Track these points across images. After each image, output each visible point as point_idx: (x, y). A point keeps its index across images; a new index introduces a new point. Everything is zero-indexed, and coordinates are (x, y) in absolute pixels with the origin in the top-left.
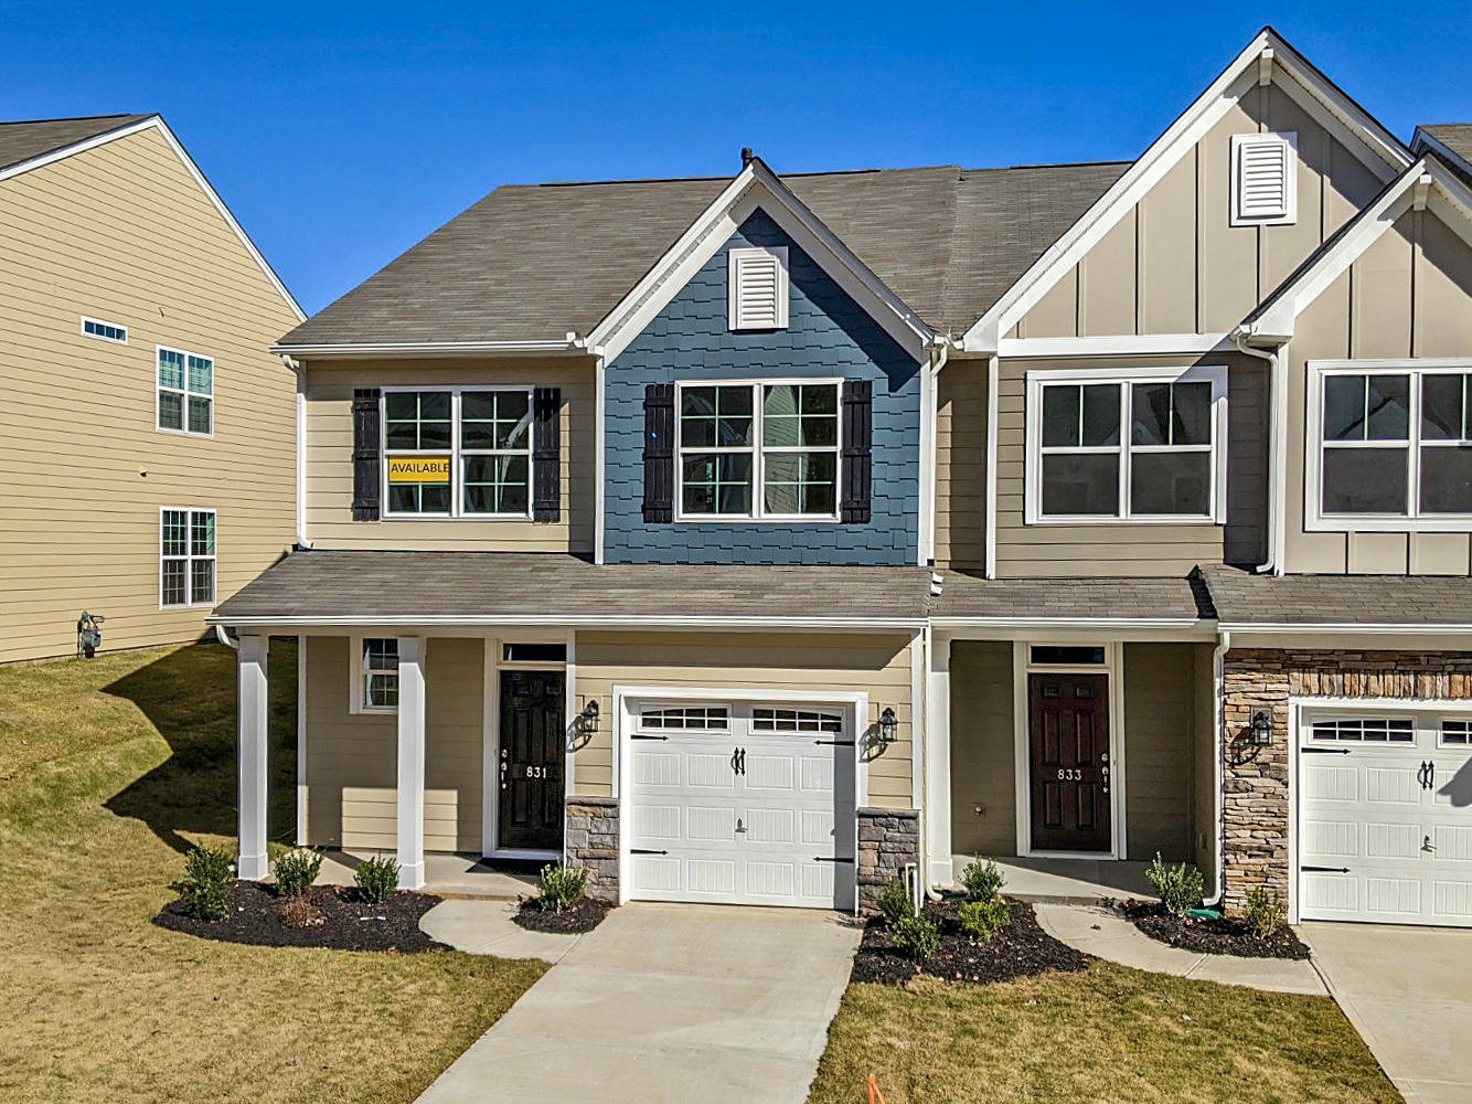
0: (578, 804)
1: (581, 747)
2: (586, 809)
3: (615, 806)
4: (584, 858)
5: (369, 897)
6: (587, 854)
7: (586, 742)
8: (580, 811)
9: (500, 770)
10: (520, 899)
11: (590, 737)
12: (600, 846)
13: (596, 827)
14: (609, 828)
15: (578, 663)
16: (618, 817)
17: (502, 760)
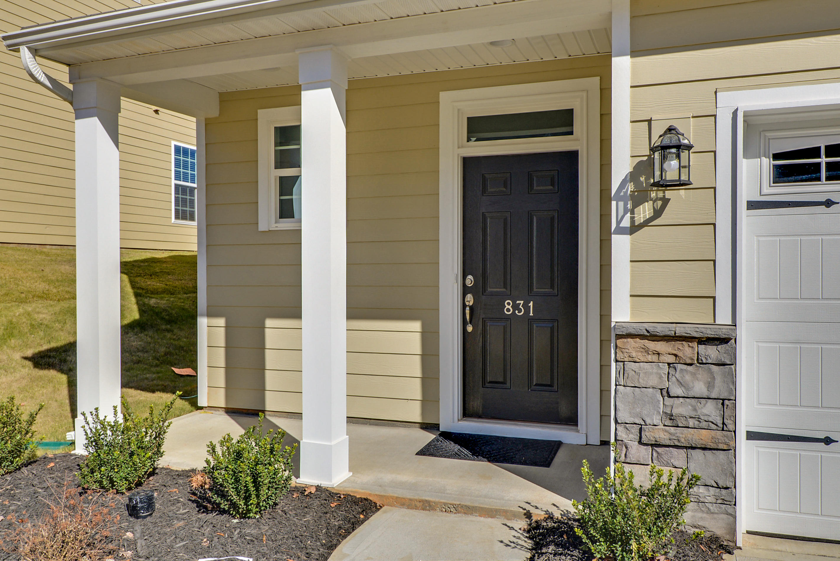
0: (642, 337)
1: (646, 223)
2: (660, 346)
3: (724, 341)
4: (656, 445)
5: (234, 505)
6: (662, 436)
7: (658, 213)
8: (647, 351)
9: (464, 306)
10: (528, 515)
11: (666, 201)
12: (691, 423)
13: (680, 383)
14: (710, 385)
15: (635, 53)
16: (733, 363)
17: (465, 290)
